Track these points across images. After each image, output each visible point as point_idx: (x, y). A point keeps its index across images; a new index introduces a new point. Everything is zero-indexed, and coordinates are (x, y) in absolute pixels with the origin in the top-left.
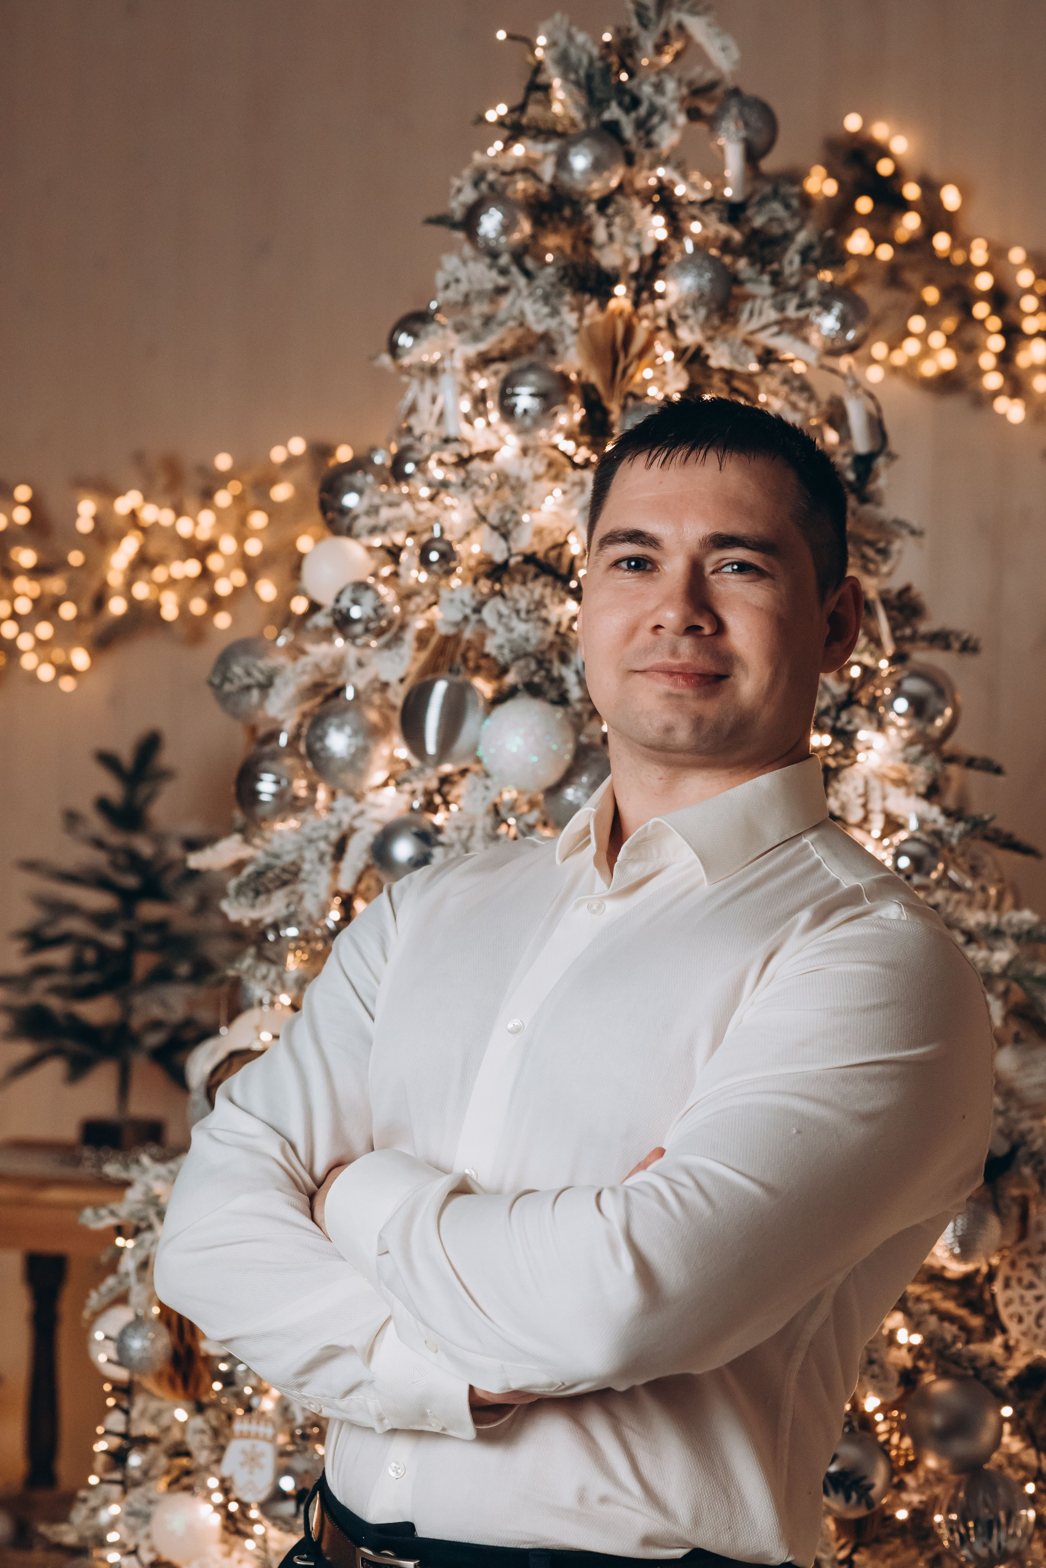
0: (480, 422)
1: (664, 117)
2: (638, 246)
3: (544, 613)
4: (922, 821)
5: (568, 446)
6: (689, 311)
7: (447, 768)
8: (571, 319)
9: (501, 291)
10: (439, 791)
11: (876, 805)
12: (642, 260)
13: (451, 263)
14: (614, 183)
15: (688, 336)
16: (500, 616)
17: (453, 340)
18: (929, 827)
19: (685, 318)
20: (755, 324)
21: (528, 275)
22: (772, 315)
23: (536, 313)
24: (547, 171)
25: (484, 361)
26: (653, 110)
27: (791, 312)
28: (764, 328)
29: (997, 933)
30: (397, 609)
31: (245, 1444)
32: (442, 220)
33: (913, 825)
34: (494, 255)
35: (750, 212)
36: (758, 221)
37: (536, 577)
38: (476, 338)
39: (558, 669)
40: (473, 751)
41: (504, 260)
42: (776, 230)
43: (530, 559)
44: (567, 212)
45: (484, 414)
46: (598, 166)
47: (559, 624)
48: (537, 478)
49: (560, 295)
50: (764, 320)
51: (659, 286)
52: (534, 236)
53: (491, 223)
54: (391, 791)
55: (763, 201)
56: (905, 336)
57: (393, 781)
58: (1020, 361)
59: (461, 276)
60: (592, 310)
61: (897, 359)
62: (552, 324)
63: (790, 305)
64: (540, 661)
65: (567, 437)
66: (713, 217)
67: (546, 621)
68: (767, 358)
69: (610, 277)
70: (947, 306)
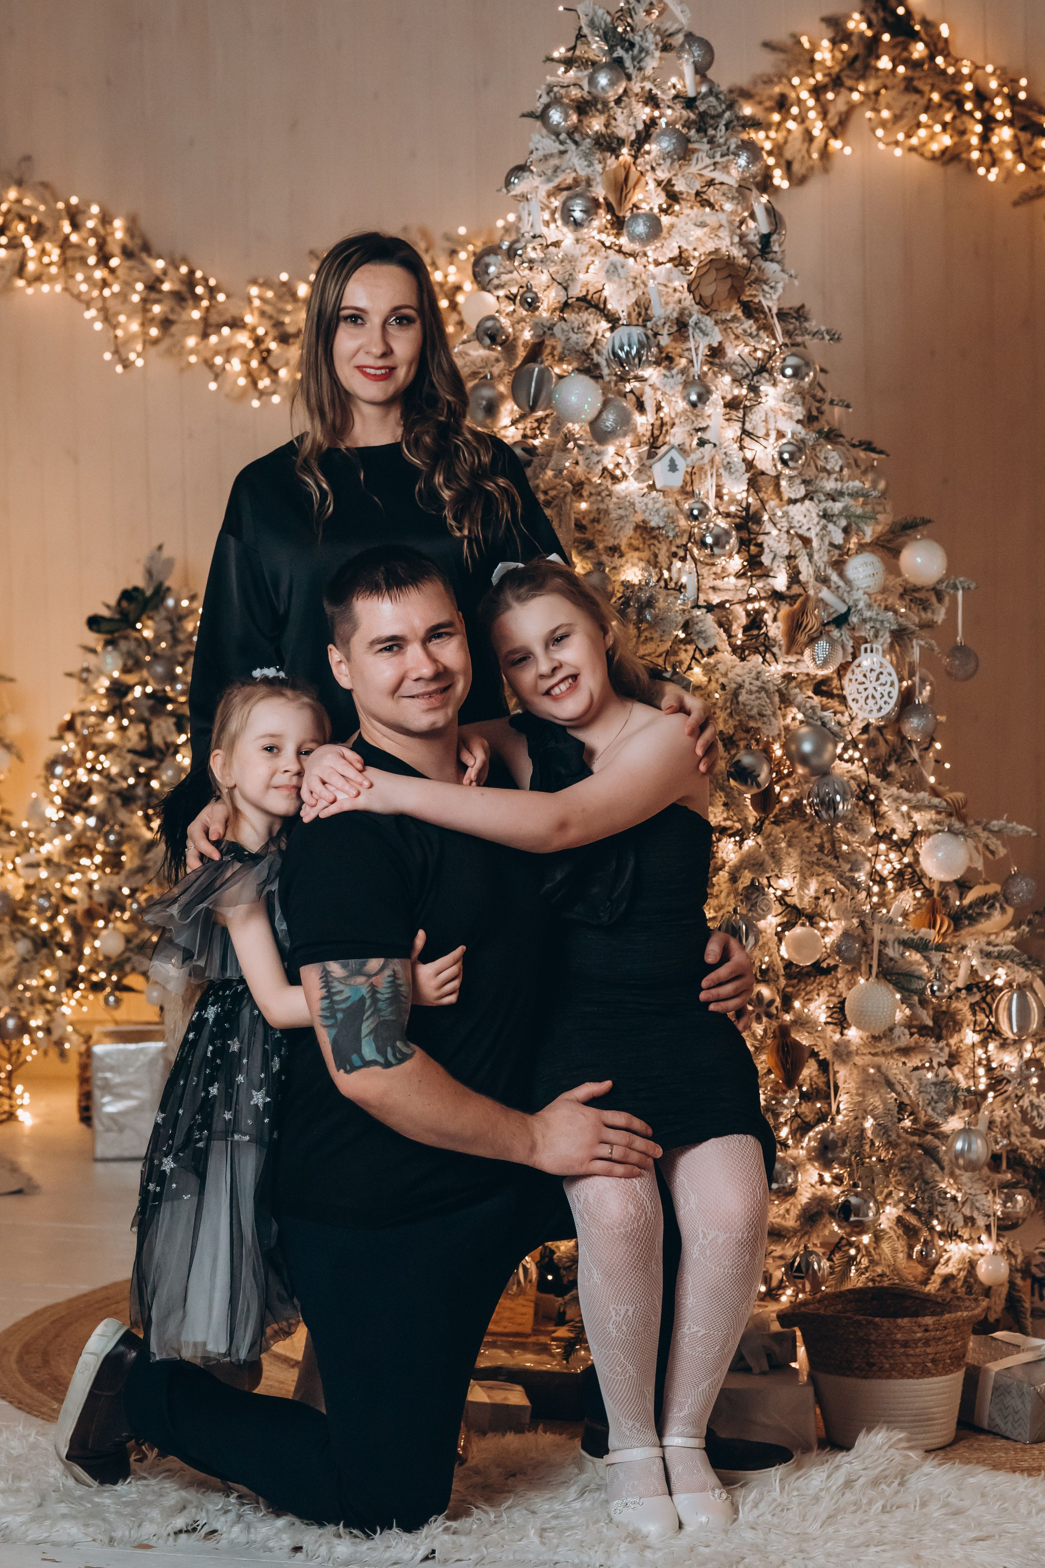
0: (552, 226)
1: (647, 53)
2: (635, 126)
3: (588, 329)
4: (793, 434)
5: (603, 237)
6: (662, 162)
7: (540, 414)
8: (599, 167)
9: (563, 153)
10: (538, 428)
11: (772, 426)
12: (638, 133)
13: (536, 137)
14: (621, 91)
15: (663, 174)
16: (563, 331)
17: (536, 181)
18: (800, 436)
19: (660, 165)
20: (701, 165)
21: (576, 143)
22: (708, 161)
23: (580, 165)
24: (586, 87)
25: (559, 189)
26: (642, 50)
27: (718, 159)
28: (706, 167)
29: (841, 494)
30: (510, 330)
32: (531, 115)
33: (789, 436)
34: (557, 135)
35: (698, 103)
36: (702, 108)
37: (587, 309)
38: (549, 180)
39: (596, 358)
40: (551, 404)
41: (563, 136)
42: (713, 112)
43: (582, 299)
44: (599, 107)
45: (553, 221)
46: (613, 83)
47: (597, 334)
48: (583, 255)
49: (593, 154)
50: (704, 164)
51: (647, 147)
52: (580, 121)
53: (555, 116)
54: (513, 428)
55: (705, 96)
56: (919, 125)
57: (514, 423)
58: (995, 140)
59: (539, 146)
60: (612, 163)
61: (914, 141)
62: (589, 170)
63: (718, 155)
64: (586, 354)
65: (600, 232)
66: (678, 106)
67: (589, 333)
68: (711, 183)
69: (621, 142)
70: (947, 104)
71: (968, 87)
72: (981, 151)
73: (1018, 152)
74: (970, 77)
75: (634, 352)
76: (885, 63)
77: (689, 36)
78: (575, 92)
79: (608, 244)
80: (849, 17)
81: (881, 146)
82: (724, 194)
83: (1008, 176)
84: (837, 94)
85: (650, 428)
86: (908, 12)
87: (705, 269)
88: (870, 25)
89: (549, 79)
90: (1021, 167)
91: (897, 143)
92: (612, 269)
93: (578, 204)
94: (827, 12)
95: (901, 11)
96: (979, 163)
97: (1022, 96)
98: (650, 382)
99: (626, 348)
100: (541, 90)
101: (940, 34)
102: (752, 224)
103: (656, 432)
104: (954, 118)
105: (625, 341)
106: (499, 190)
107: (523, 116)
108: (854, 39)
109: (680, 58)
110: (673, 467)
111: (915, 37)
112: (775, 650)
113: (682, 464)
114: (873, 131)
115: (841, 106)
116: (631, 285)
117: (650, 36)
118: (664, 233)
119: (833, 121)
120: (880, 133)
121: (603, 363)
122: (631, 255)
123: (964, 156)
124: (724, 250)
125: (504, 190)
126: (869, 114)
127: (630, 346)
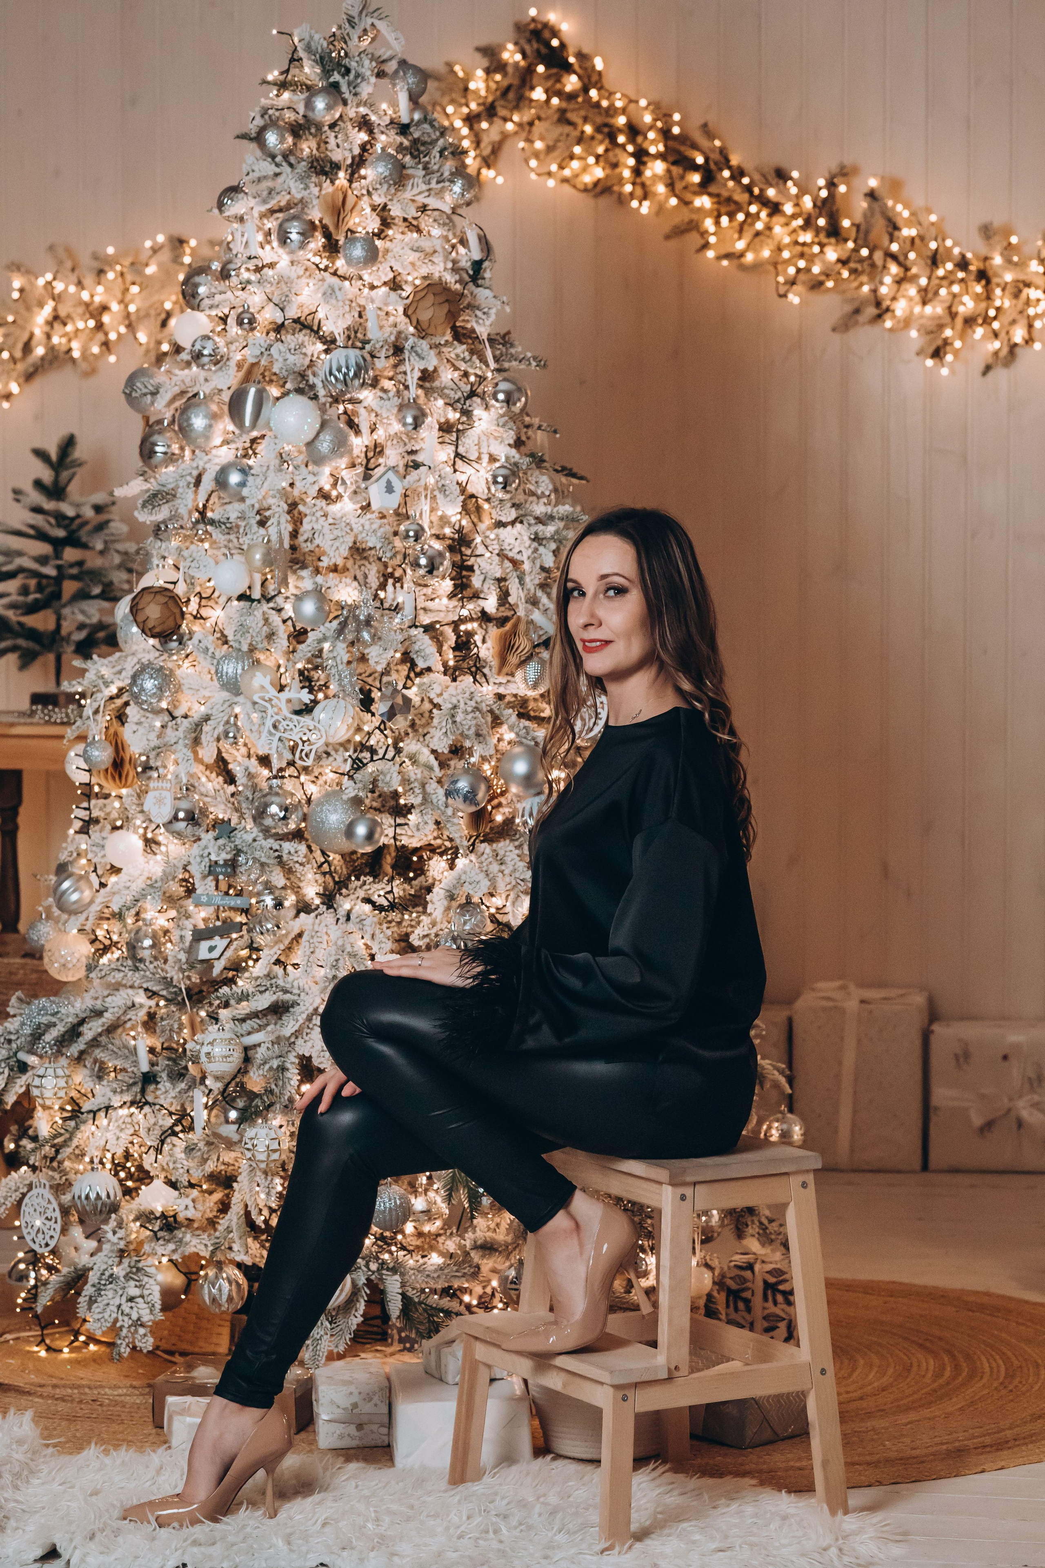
0: (268, 247)
2: (351, 150)
3: (304, 350)
4: (507, 458)
5: (317, 260)
6: (378, 186)
7: (255, 434)
8: (315, 191)
9: (277, 175)
10: (251, 447)
11: (484, 450)
12: (353, 158)
13: (250, 159)
14: (337, 115)
15: (378, 199)
16: (280, 352)
17: (252, 202)
18: (513, 460)
19: (376, 189)
20: (415, 191)
21: (291, 165)
22: (424, 187)
23: (296, 188)
24: (301, 109)
25: (272, 212)
26: (357, 76)
27: (433, 185)
28: (420, 193)
29: (551, 518)
30: (225, 350)
31: (156, 793)
32: (246, 137)
33: (503, 459)
34: (273, 157)
35: (412, 130)
36: (416, 134)
37: (301, 330)
38: (265, 202)
39: (312, 379)
40: (268, 425)
41: (279, 159)
42: (426, 139)
43: (297, 321)
44: (313, 130)
45: (269, 242)
46: (329, 108)
47: (312, 355)
48: (299, 277)
49: (309, 177)
50: (419, 190)
51: (363, 172)
52: (295, 144)
53: (272, 138)
54: (225, 448)
55: (419, 123)
56: (572, 157)
57: (226, 442)
58: (648, 173)
59: (256, 168)
60: (327, 185)
61: (567, 172)
62: (305, 193)
63: (434, 181)
64: (302, 376)
65: (315, 255)
66: (392, 132)
67: (305, 354)
68: (424, 208)
69: (336, 167)
70: (599, 137)
71: (622, 120)
72: (634, 184)
73: (671, 186)
74: (624, 111)
75: (351, 374)
76: (538, 94)
77: (403, 63)
78: (289, 116)
79: (322, 266)
80: (503, 48)
81: (533, 176)
82: (435, 220)
83: (660, 209)
84: (491, 123)
85: (364, 449)
86: (563, 45)
87: (422, 294)
88: (524, 56)
89: (264, 102)
90: (674, 201)
91: (549, 174)
92: (330, 291)
93: (295, 227)
94: (483, 42)
95: (555, 43)
96: (632, 195)
97: (676, 130)
98: (365, 404)
99: (344, 370)
100: (255, 112)
101: (594, 66)
102: (462, 250)
103: (370, 454)
104: (607, 150)
105: (343, 364)
106: (210, 210)
107: (238, 137)
108: (510, 70)
109: (394, 85)
110: (390, 489)
111: (568, 68)
112: (486, 671)
113: (399, 487)
114: (527, 161)
115: (495, 136)
116: (347, 308)
117: (367, 62)
118: (380, 259)
119: (487, 151)
120: (533, 163)
121: (319, 385)
122: (345, 278)
123: (616, 188)
124: (437, 275)
125: (216, 211)
126: (522, 144)
127: (347, 368)
